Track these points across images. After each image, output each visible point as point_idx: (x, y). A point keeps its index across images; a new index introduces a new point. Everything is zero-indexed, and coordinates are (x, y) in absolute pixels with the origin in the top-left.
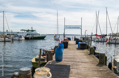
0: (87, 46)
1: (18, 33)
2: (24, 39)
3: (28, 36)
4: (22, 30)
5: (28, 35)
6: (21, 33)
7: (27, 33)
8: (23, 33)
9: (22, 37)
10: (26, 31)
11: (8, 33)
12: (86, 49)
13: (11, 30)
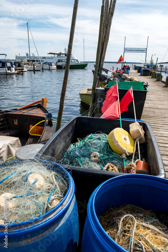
0: (150, 73)
1: (45, 58)
2: (55, 68)
3: (60, 64)
4: (50, 53)
5: (59, 61)
6: (49, 58)
7: (58, 58)
8: (52, 58)
9: (53, 64)
10: (56, 56)
11: (29, 59)
12: (148, 75)
13: (33, 54)
